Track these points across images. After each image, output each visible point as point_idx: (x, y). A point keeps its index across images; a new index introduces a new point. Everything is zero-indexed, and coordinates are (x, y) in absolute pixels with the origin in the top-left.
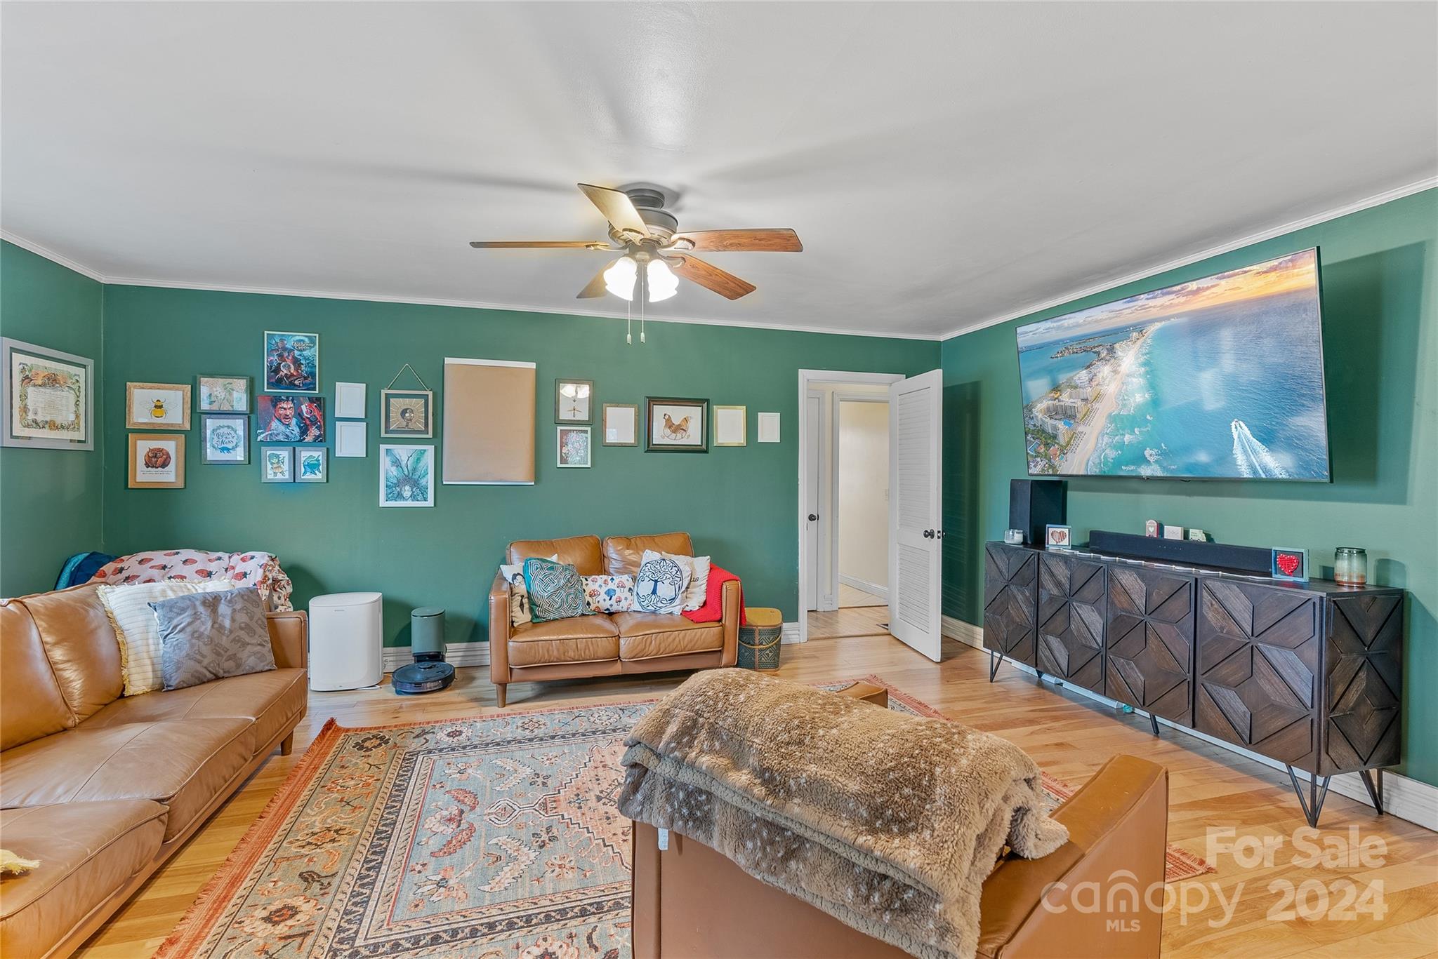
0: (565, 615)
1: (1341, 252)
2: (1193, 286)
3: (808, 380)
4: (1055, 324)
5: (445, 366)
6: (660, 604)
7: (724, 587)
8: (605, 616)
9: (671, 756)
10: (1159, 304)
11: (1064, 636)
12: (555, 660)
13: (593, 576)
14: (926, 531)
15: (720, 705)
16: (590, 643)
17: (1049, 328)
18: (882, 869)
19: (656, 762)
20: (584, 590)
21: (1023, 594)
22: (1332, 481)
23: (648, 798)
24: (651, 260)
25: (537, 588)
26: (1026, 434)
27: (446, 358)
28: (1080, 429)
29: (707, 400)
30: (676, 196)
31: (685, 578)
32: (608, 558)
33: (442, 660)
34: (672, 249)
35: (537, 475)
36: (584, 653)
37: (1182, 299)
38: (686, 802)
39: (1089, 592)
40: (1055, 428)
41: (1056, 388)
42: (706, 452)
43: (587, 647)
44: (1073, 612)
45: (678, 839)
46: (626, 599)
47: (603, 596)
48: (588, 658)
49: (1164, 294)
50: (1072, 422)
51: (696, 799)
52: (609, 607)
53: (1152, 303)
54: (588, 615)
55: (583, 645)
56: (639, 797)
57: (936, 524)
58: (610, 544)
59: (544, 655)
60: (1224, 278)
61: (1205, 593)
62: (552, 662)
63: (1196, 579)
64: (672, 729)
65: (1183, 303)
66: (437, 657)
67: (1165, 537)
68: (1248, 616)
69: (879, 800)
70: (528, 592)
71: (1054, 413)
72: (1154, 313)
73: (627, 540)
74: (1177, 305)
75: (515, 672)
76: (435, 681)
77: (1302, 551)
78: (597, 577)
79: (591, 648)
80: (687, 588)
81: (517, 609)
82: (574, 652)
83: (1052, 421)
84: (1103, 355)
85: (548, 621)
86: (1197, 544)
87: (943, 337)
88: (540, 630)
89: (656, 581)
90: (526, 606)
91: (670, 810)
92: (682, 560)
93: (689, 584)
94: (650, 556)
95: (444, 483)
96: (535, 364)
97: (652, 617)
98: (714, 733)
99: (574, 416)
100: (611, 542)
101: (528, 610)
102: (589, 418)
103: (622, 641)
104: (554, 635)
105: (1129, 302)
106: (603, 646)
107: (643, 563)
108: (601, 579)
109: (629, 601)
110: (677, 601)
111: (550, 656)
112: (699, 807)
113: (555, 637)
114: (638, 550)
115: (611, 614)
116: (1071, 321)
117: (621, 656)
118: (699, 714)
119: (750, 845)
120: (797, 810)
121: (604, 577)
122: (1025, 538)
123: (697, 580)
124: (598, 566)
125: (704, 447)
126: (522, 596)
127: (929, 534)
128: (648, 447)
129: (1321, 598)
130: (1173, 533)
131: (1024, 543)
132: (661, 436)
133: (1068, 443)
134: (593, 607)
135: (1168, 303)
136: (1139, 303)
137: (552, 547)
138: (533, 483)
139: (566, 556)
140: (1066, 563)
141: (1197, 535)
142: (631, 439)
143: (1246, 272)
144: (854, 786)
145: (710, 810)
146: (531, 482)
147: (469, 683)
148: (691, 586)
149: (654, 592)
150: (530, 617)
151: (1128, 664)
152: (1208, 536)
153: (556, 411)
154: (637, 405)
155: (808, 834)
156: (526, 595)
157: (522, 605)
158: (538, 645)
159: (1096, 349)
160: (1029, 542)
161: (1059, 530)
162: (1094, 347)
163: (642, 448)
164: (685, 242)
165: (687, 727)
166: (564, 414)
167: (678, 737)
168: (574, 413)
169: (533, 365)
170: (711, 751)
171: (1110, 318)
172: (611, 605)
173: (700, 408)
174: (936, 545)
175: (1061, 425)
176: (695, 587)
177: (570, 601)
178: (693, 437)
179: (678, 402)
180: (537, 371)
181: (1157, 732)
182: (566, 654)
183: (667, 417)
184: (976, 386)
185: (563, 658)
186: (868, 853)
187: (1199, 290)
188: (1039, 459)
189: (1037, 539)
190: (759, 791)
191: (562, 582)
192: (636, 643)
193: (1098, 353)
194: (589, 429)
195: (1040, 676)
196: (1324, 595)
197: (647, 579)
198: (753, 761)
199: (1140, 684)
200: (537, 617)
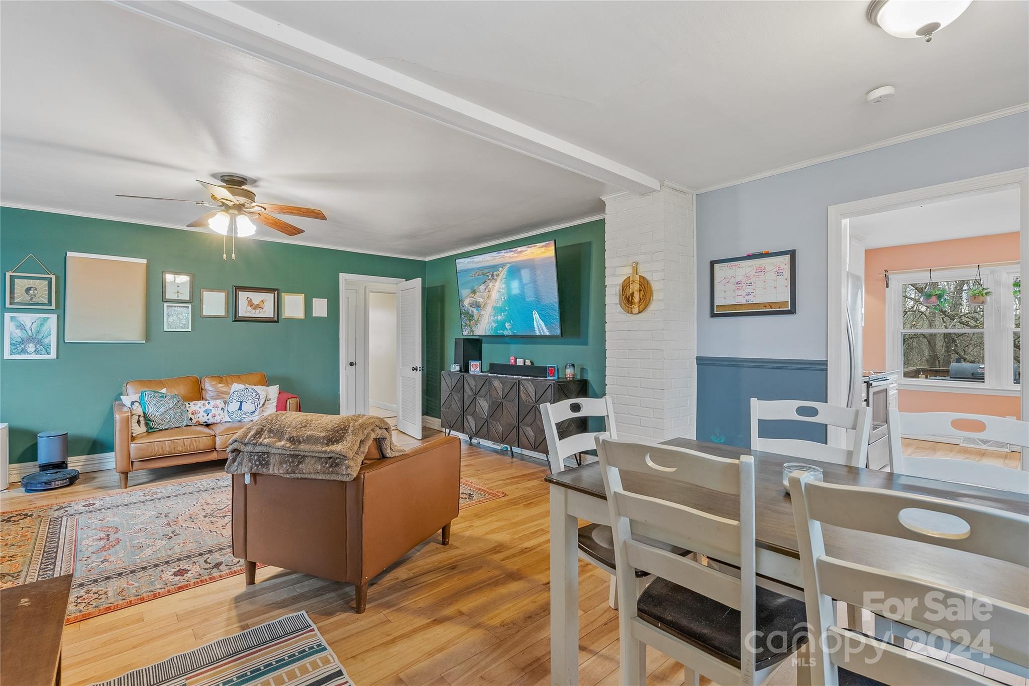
0: (173, 426)
1: (563, 242)
2: (519, 249)
3: (346, 280)
4: (471, 260)
5: (67, 258)
6: (244, 416)
7: (288, 402)
8: (204, 426)
9: (251, 443)
10: (508, 256)
11: (474, 414)
12: (168, 453)
13: (194, 402)
14: (413, 367)
15: (274, 421)
16: (194, 441)
17: (469, 262)
18: (330, 455)
19: (244, 447)
20: (188, 411)
21: (457, 396)
22: (562, 336)
23: (240, 464)
24: (239, 215)
25: (151, 410)
26: (461, 314)
27: (68, 252)
28: (483, 312)
29: (278, 290)
30: (254, 182)
31: (262, 398)
32: (205, 390)
33: (66, 467)
34: (252, 210)
35: (148, 336)
36: (190, 447)
37: (516, 255)
38: (258, 460)
39: (483, 392)
40: (473, 312)
41: (474, 292)
42: (277, 322)
43: (192, 444)
44: (477, 402)
45: (254, 476)
46: (219, 415)
47: (202, 413)
48: (192, 450)
49: (510, 252)
50: (479, 309)
51: (263, 457)
52: (207, 421)
53: (506, 255)
54: (191, 426)
55: (189, 443)
56: (236, 464)
57: (418, 364)
58: (207, 381)
59: (159, 451)
60: (530, 247)
61: (521, 386)
62: (165, 455)
63: (519, 381)
64: (252, 433)
65: (517, 257)
66: (62, 465)
67: (517, 364)
68: (534, 394)
69: (331, 437)
70: (144, 413)
71: (471, 305)
72: (507, 260)
73: (220, 378)
74: (514, 257)
75: (136, 464)
76: (62, 480)
77: (555, 366)
78: (197, 402)
79: (195, 444)
80: (263, 405)
81: (135, 425)
82: (182, 447)
83: (472, 308)
84: (490, 277)
85: (161, 430)
86: (528, 366)
87: (427, 259)
88: (155, 435)
89: (241, 402)
90: (142, 422)
91: (250, 464)
92: (260, 389)
93: (265, 403)
94: (236, 387)
95: (66, 341)
96: (146, 260)
97: (239, 423)
98: (270, 431)
99: (178, 297)
100: (208, 380)
101: (144, 425)
102: (190, 298)
103: (217, 439)
104: (166, 437)
105: (498, 253)
106: (204, 443)
107: (232, 392)
108: (200, 403)
109: (221, 416)
110: (256, 413)
111: (163, 451)
112: (264, 460)
113: (167, 439)
114: (228, 384)
115: (208, 425)
116: (477, 259)
117: (216, 447)
118: (264, 426)
119: (285, 466)
120: (302, 447)
121: (203, 402)
122: (460, 368)
123: (270, 399)
124: (198, 393)
125: (276, 319)
126: (139, 416)
127: (415, 369)
128: (235, 318)
129: (554, 383)
130: (520, 362)
131: (460, 371)
132: (244, 311)
133: (478, 320)
134: (194, 421)
135: (511, 256)
136: (502, 254)
137: (161, 384)
138: (144, 342)
139: (172, 390)
140: (474, 378)
141: (528, 363)
142: (222, 313)
143: (535, 246)
144: (323, 434)
145: (269, 460)
146: (143, 340)
147: (92, 480)
148: (266, 404)
149: (240, 409)
150: (146, 429)
151: (497, 423)
152: (532, 363)
153: (163, 293)
154: (227, 291)
155: (306, 454)
156: (142, 415)
157: (139, 422)
158: (154, 445)
159: (487, 274)
160: (463, 370)
161: (475, 363)
162: (487, 273)
163: (231, 318)
164: (260, 208)
165: (259, 432)
166: (169, 295)
167: (254, 436)
168: (178, 295)
169: (144, 261)
170: (269, 437)
171: (492, 260)
172: (208, 419)
173: (273, 294)
174: (418, 375)
175: (475, 310)
176: (268, 404)
177: (177, 417)
178: (268, 311)
179: (257, 290)
180: (148, 266)
181: (513, 455)
182: (176, 449)
183: (249, 299)
184: (443, 287)
185: (173, 451)
186: (325, 452)
187: (521, 252)
188: (467, 327)
189: (465, 369)
190: (288, 445)
191: (171, 405)
192: (228, 438)
193: (488, 276)
194: (190, 306)
195: (471, 441)
196: (555, 382)
197: (235, 401)
198: (287, 436)
199: (501, 431)
200: (151, 428)
